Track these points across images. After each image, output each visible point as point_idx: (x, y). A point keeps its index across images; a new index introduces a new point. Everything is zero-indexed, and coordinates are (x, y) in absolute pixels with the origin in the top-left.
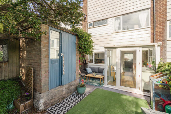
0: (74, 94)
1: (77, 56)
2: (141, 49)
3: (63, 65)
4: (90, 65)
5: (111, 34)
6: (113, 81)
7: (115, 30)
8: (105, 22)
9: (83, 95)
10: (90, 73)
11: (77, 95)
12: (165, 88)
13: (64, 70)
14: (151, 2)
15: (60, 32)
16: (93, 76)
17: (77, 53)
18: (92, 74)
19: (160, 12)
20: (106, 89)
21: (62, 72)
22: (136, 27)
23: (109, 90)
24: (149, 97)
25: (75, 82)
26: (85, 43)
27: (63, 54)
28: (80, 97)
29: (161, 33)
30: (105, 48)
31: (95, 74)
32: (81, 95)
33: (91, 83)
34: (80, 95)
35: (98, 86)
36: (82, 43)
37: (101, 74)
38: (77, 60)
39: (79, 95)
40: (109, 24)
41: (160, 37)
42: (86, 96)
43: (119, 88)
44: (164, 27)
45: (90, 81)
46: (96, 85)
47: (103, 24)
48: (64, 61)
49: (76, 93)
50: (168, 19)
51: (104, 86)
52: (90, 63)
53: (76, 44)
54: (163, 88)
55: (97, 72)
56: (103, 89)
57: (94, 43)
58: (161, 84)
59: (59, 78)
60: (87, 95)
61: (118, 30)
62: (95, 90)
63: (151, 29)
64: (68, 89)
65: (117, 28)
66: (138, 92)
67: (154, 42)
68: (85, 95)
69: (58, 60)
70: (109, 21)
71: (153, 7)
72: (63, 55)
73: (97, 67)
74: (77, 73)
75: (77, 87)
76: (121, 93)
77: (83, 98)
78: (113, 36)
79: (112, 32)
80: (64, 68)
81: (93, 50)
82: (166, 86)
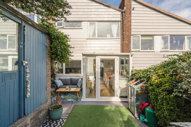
0: (44, 123)
1: (48, 66)
2: (118, 58)
3: (27, 82)
4: (59, 76)
5: (85, 40)
6: (89, 92)
7: (90, 36)
8: (78, 25)
9: (59, 120)
10: (60, 87)
11: (51, 123)
12: (143, 93)
13: (29, 90)
14: (121, 17)
15: (20, 22)
16: (67, 90)
17: (48, 61)
18: (66, 88)
19: (127, 27)
20: (86, 104)
21: (25, 94)
22: (109, 36)
23: (90, 104)
24: (127, 102)
25: (45, 105)
26: (62, 48)
27: (26, 62)
28: (56, 124)
29: (128, 45)
30: (83, 55)
31: (69, 87)
32: (57, 121)
33: (64, 99)
34: (55, 122)
35: (75, 102)
36: (58, 47)
37: (76, 86)
38: (48, 71)
39: (53, 122)
40: (83, 28)
41: (127, 48)
42: (65, 121)
43: (98, 99)
44: (130, 40)
45: (62, 97)
46: (72, 101)
47: (75, 27)
48: (29, 75)
49: (47, 120)
50: (132, 34)
51: (82, 100)
52: (59, 73)
53: (46, 47)
54: (141, 93)
55: (70, 84)
56: (83, 104)
57: (74, 48)
58: (140, 90)
59: (20, 105)
60: (65, 119)
61: (93, 36)
62: (73, 108)
63: (121, 41)
64: (35, 118)
65: (91, 34)
66: (116, 99)
67: (123, 52)
68: (62, 119)
69: (17, 73)
70: (83, 25)
71: (123, 21)
72: (27, 64)
73: (69, 78)
74: (48, 91)
75: (49, 110)
76: (102, 104)
77: (61, 125)
78: (88, 42)
79: (87, 38)
80: (29, 86)
81: (70, 57)
82: (143, 91)
